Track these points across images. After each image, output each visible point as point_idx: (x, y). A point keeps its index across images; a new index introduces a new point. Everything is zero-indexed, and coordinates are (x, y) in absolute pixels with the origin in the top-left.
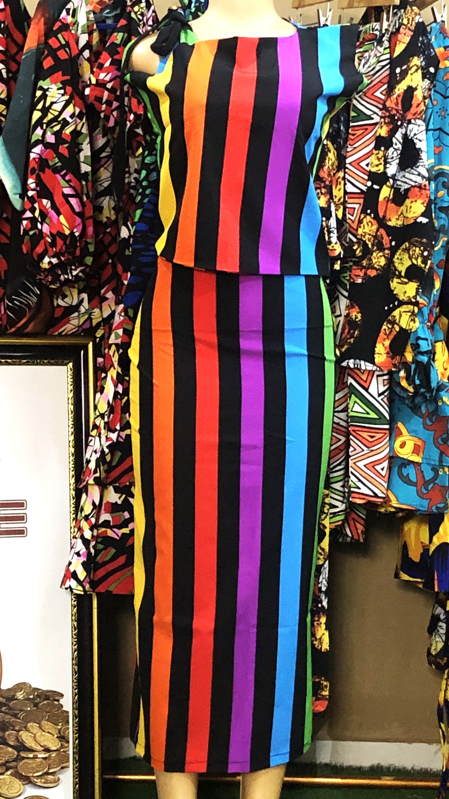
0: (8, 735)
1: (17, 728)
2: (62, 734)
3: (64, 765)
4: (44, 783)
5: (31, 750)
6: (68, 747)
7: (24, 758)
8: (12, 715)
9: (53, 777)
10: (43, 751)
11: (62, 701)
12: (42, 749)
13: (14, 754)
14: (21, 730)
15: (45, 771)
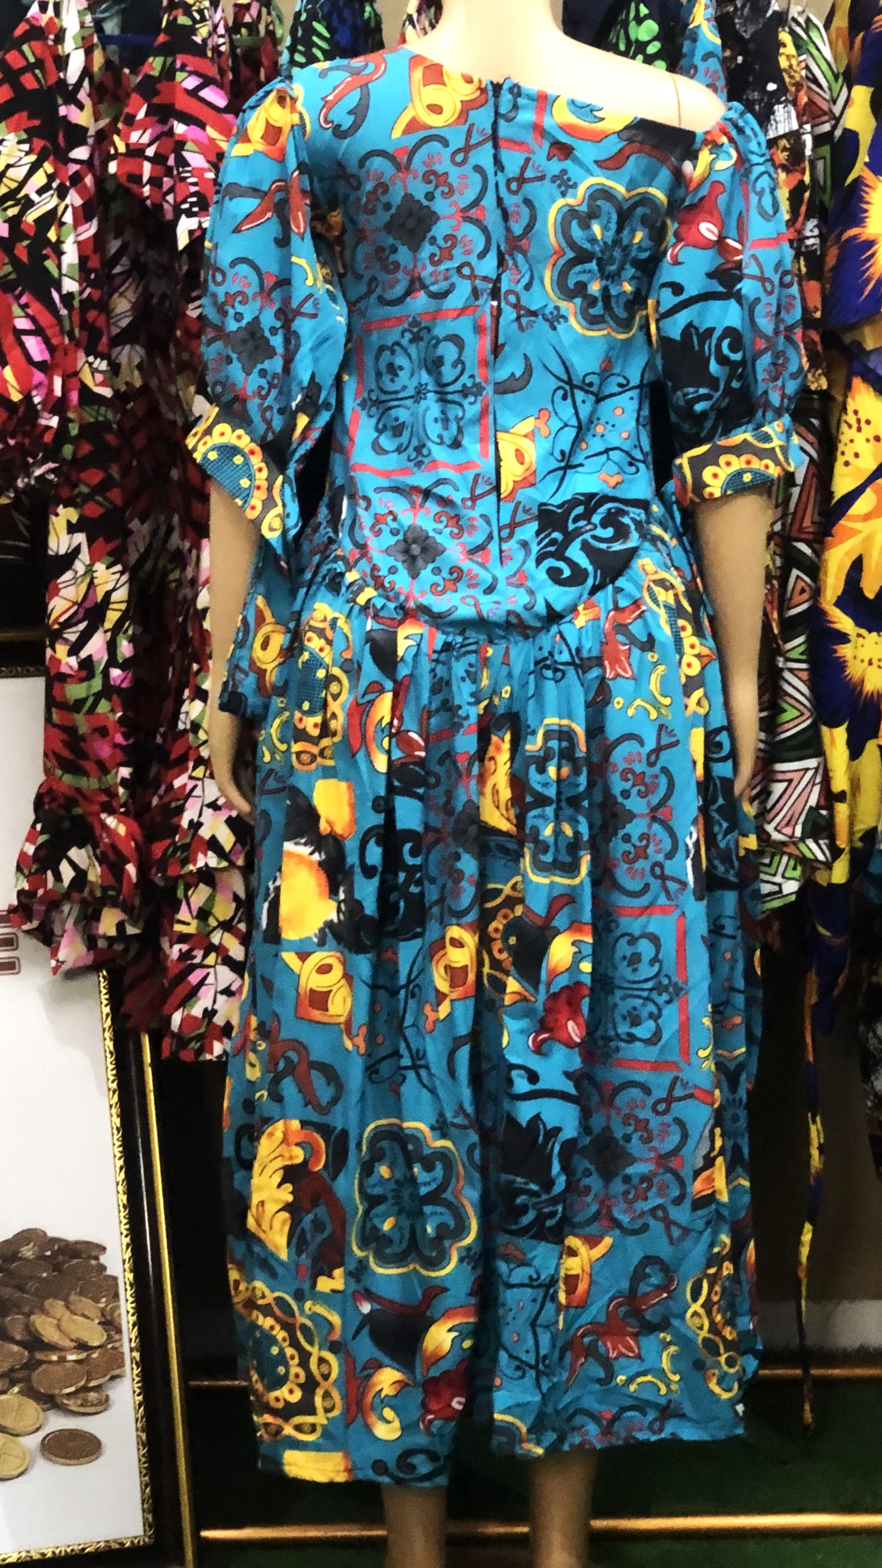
0: (10, 1321)
1: (25, 1310)
2: (108, 1317)
3: (114, 1373)
4: (82, 1405)
5: (54, 1348)
6: (121, 1339)
7: (41, 1362)
8: (14, 1287)
9: (96, 1395)
10: (75, 1348)
11: (104, 1259)
12: (73, 1344)
13: (22, 1355)
14: (33, 1313)
15: (82, 1384)
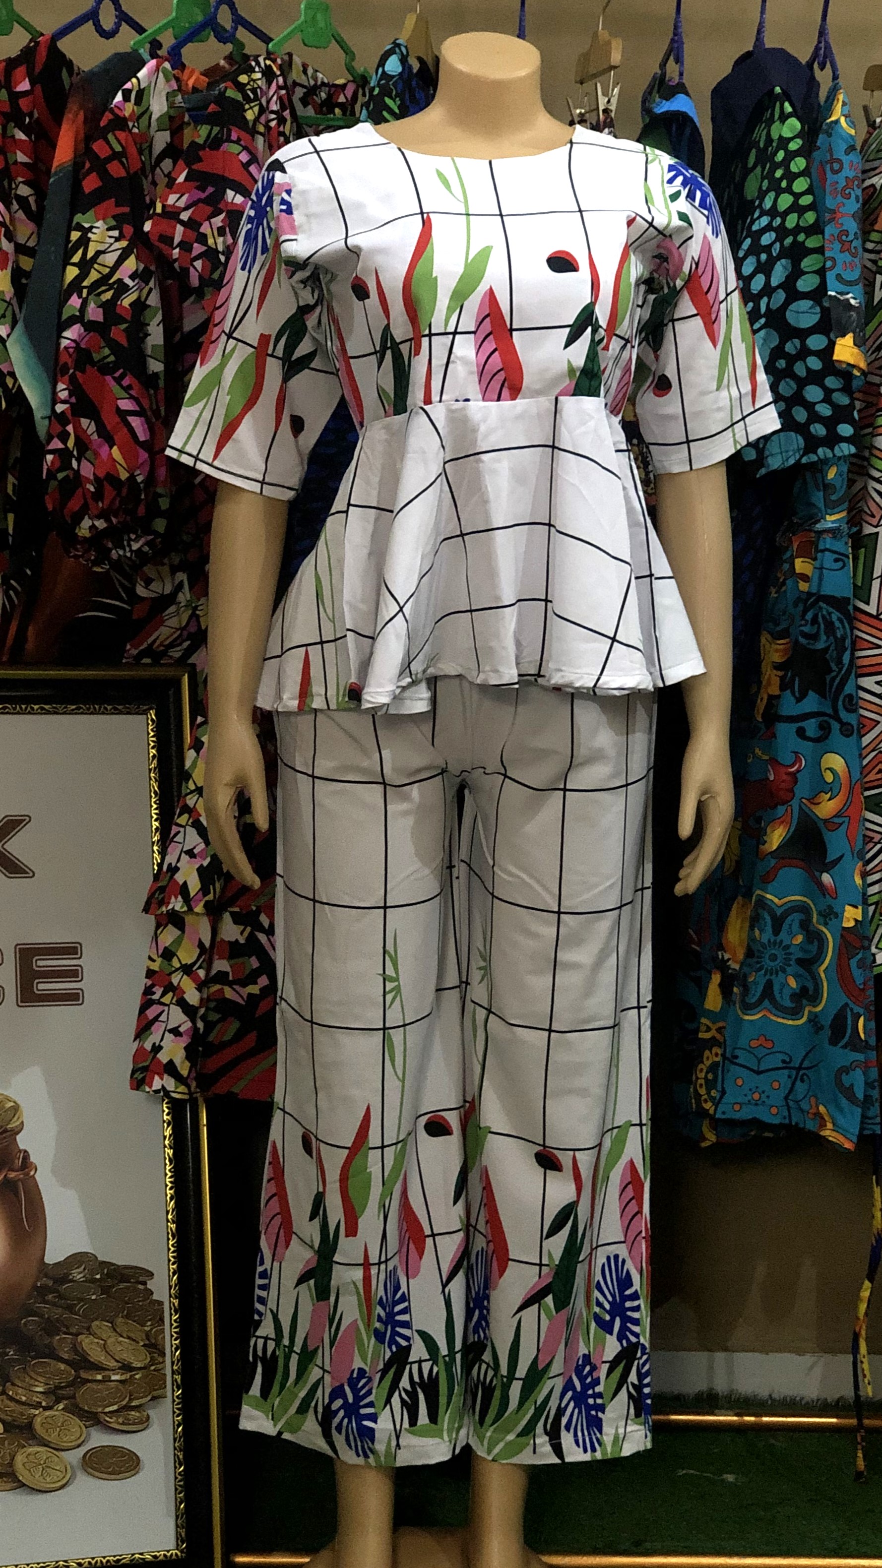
2: (153, 1341)
3: (155, 1393)
4: (123, 1424)
6: (164, 1362)
7: (86, 1381)
9: (137, 1414)
10: (119, 1368)
11: (150, 1285)
14: (82, 1334)
15: (124, 1403)
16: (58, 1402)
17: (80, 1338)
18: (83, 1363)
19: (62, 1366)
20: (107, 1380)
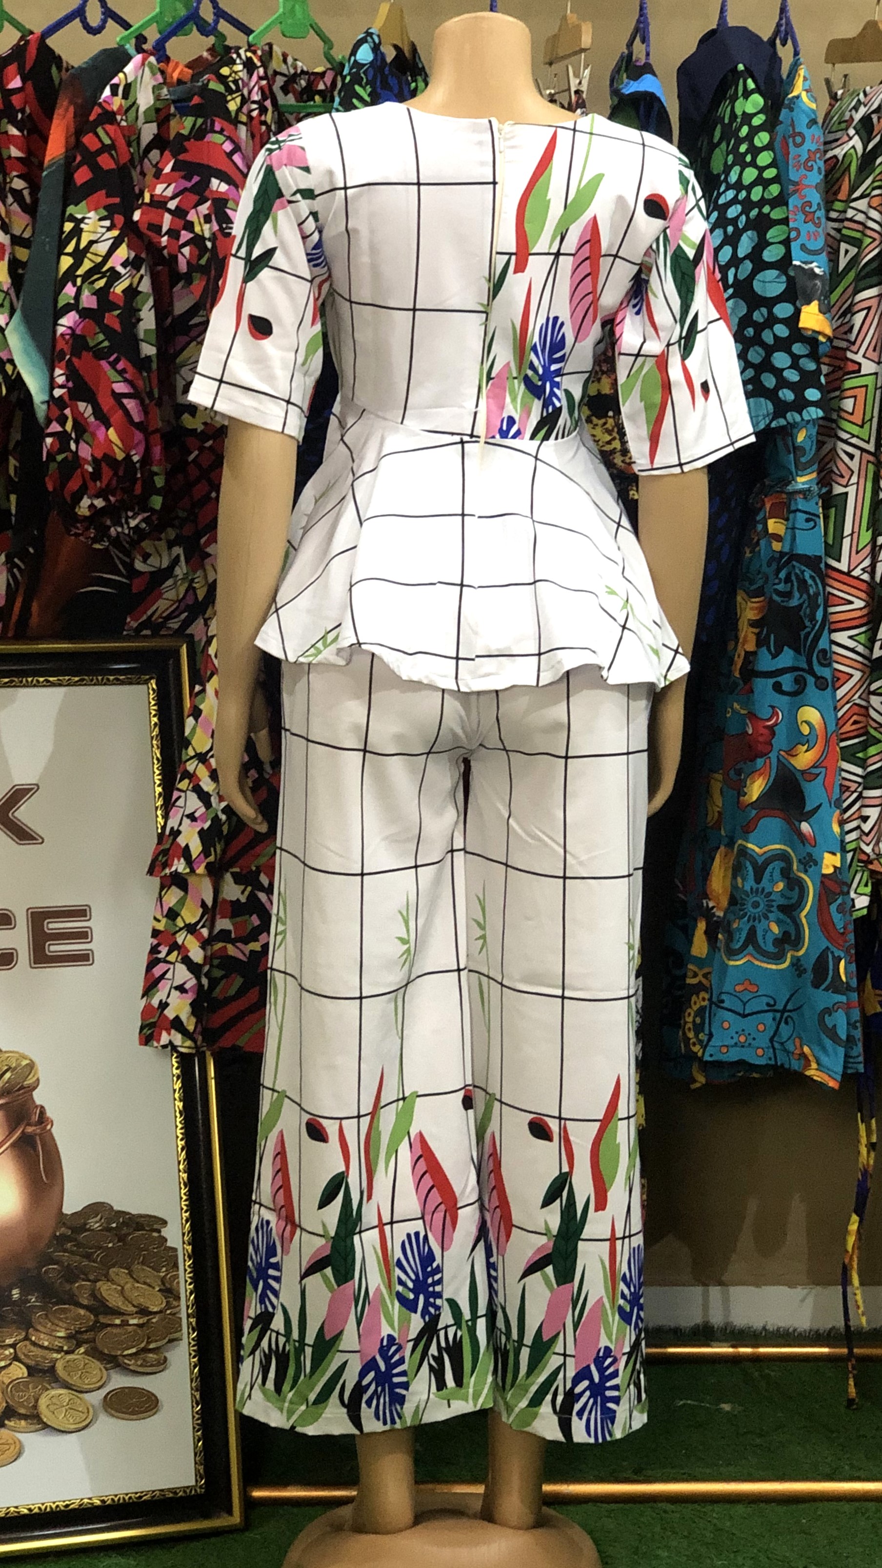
0: (78, 1287)
1: (92, 1277)
3: (172, 1336)
4: (141, 1366)
5: (117, 1313)
6: (179, 1306)
7: (106, 1326)
8: (83, 1256)
9: (155, 1356)
10: (136, 1313)
11: (165, 1232)
12: (135, 1310)
13: (88, 1320)
14: (99, 1280)
15: (143, 1345)
16: (79, 1346)
17: (99, 1284)
18: (100, 1307)
19: (82, 1312)
20: (125, 1323)
